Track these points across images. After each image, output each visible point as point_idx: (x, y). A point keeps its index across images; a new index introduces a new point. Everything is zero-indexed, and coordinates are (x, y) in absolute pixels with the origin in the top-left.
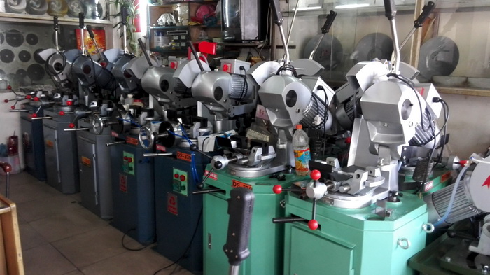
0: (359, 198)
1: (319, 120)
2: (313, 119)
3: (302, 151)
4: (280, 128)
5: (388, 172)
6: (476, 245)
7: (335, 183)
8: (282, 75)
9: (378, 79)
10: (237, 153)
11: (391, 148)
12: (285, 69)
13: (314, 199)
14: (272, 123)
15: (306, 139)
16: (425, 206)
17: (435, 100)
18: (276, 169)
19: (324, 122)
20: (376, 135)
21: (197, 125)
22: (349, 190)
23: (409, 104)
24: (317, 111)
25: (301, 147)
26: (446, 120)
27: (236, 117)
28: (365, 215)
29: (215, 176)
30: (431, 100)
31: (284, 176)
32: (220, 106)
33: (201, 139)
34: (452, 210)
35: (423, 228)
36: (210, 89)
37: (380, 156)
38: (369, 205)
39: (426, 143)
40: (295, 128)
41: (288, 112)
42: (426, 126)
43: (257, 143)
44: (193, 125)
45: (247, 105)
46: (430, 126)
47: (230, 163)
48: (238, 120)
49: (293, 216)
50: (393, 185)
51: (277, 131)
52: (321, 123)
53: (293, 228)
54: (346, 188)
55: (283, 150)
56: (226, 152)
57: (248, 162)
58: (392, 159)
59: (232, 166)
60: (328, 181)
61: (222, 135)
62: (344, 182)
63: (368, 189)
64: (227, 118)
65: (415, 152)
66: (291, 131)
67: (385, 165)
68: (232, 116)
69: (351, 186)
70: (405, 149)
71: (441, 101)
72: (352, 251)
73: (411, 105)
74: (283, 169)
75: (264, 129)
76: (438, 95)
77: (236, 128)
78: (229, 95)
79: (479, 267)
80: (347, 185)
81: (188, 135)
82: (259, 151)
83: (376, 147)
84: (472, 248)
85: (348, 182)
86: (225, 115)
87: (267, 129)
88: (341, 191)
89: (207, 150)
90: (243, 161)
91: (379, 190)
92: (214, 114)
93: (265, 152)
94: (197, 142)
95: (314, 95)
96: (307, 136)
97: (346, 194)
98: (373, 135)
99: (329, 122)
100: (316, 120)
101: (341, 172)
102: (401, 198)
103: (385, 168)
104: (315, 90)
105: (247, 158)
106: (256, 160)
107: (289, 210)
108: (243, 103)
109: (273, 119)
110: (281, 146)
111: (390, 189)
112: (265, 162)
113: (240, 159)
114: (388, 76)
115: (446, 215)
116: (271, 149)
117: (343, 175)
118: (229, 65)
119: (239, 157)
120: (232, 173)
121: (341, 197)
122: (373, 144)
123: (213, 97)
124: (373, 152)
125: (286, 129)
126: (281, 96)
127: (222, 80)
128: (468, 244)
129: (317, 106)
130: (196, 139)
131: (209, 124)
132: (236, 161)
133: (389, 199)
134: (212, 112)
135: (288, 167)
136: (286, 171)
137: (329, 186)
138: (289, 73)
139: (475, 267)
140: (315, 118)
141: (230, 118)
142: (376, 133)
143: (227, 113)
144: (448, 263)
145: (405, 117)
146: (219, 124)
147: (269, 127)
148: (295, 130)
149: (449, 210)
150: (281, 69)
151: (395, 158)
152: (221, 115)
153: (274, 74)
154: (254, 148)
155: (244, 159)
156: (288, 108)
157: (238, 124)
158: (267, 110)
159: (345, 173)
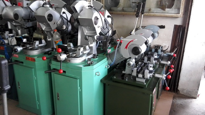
0: (80, 58)
1: (64, 27)
2: (62, 27)
3: (58, 41)
4: (47, 32)
5: (92, 47)
6: (125, 71)
7: (70, 53)
8: (45, 7)
9: (85, 8)
10: (27, 44)
11: (93, 37)
12: (46, 4)
13: (61, 61)
14: (43, 29)
15: (59, 36)
16: (106, 59)
17: (108, 17)
18: (47, 50)
19: (67, 28)
20: (87, 32)
21: (7, 32)
22: (76, 55)
23: (97, 18)
24: (64, 23)
25: (57, 39)
26: (112, 24)
27: (28, 28)
28: (83, 65)
29: (18, 56)
30: (107, 16)
31: (51, 53)
32: (19, 23)
33: (10, 39)
34: (116, 59)
35: (106, 67)
36: (11, 14)
37: (89, 41)
38: (85, 60)
39: (106, 34)
40: (54, 31)
41: (49, 24)
42: (105, 27)
43: (36, 39)
44: (5, 33)
45: (33, 22)
46: (107, 27)
47: (23, 49)
48: (29, 29)
49: (54, 69)
50: (95, 52)
51: (46, 33)
52: (66, 28)
53: (55, 74)
54: (74, 55)
55: (50, 41)
56: (22, 44)
57: (33, 48)
58: (94, 41)
59: (25, 50)
60: (67, 53)
61: (21, 36)
62: (74, 52)
63: (84, 54)
64: (24, 28)
65: (102, 38)
66: (52, 32)
67: (91, 44)
68: (26, 27)
69: (77, 54)
70: (98, 37)
71: (110, 17)
72: (78, 80)
73: (98, 19)
74: (51, 50)
75: (41, 32)
76: (109, 14)
77: (29, 33)
78: (23, 17)
79: (125, 79)
80: (75, 53)
81: (3, 38)
82: (37, 43)
83: (87, 37)
84: (123, 72)
85: (75, 52)
86: (21, 27)
87: (42, 32)
88: (73, 56)
89: (13, 44)
90: (30, 48)
91: (89, 54)
92: (17, 27)
93: (41, 43)
94: (8, 41)
95: (61, 16)
96: (60, 34)
97: (75, 57)
98: (85, 32)
99: (70, 28)
100: (63, 27)
101: (73, 49)
102: (98, 57)
103: (91, 45)
104: (61, 14)
105: (32, 46)
106: (36, 47)
107: (53, 67)
108: (31, 21)
109: (43, 28)
110: (49, 40)
111: (93, 53)
112: (41, 47)
113: (29, 47)
114: (89, 6)
115: (114, 61)
116: (43, 41)
117: (74, 50)
118: (21, 3)
119: (28, 46)
120: (25, 53)
121: (73, 59)
122: (86, 36)
123: (14, 19)
124: (86, 39)
125: (50, 32)
126: (44, 16)
127: (18, 10)
128: (122, 71)
129: (63, 21)
130: (7, 39)
131: (14, 32)
132: (27, 48)
133: (93, 58)
134: (15, 26)
135: (53, 48)
136: (53, 50)
137: (67, 55)
138: (48, 6)
139: (124, 79)
140: (63, 26)
141: (25, 29)
142: (87, 31)
143: (23, 26)
144: (115, 79)
145: (96, 24)
146: (19, 31)
147: (43, 32)
148: (54, 32)
149: (115, 59)
150: (44, 4)
151: (95, 41)
152: (20, 27)
153: (41, 7)
154: (35, 41)
155: (30, 47)
156: (49, 22)
157: (29, 31)
158: (40, 23)
159: (75, 49)
